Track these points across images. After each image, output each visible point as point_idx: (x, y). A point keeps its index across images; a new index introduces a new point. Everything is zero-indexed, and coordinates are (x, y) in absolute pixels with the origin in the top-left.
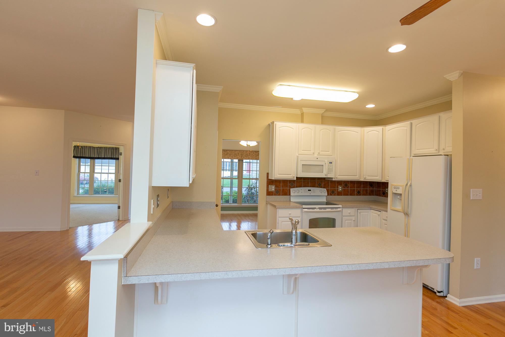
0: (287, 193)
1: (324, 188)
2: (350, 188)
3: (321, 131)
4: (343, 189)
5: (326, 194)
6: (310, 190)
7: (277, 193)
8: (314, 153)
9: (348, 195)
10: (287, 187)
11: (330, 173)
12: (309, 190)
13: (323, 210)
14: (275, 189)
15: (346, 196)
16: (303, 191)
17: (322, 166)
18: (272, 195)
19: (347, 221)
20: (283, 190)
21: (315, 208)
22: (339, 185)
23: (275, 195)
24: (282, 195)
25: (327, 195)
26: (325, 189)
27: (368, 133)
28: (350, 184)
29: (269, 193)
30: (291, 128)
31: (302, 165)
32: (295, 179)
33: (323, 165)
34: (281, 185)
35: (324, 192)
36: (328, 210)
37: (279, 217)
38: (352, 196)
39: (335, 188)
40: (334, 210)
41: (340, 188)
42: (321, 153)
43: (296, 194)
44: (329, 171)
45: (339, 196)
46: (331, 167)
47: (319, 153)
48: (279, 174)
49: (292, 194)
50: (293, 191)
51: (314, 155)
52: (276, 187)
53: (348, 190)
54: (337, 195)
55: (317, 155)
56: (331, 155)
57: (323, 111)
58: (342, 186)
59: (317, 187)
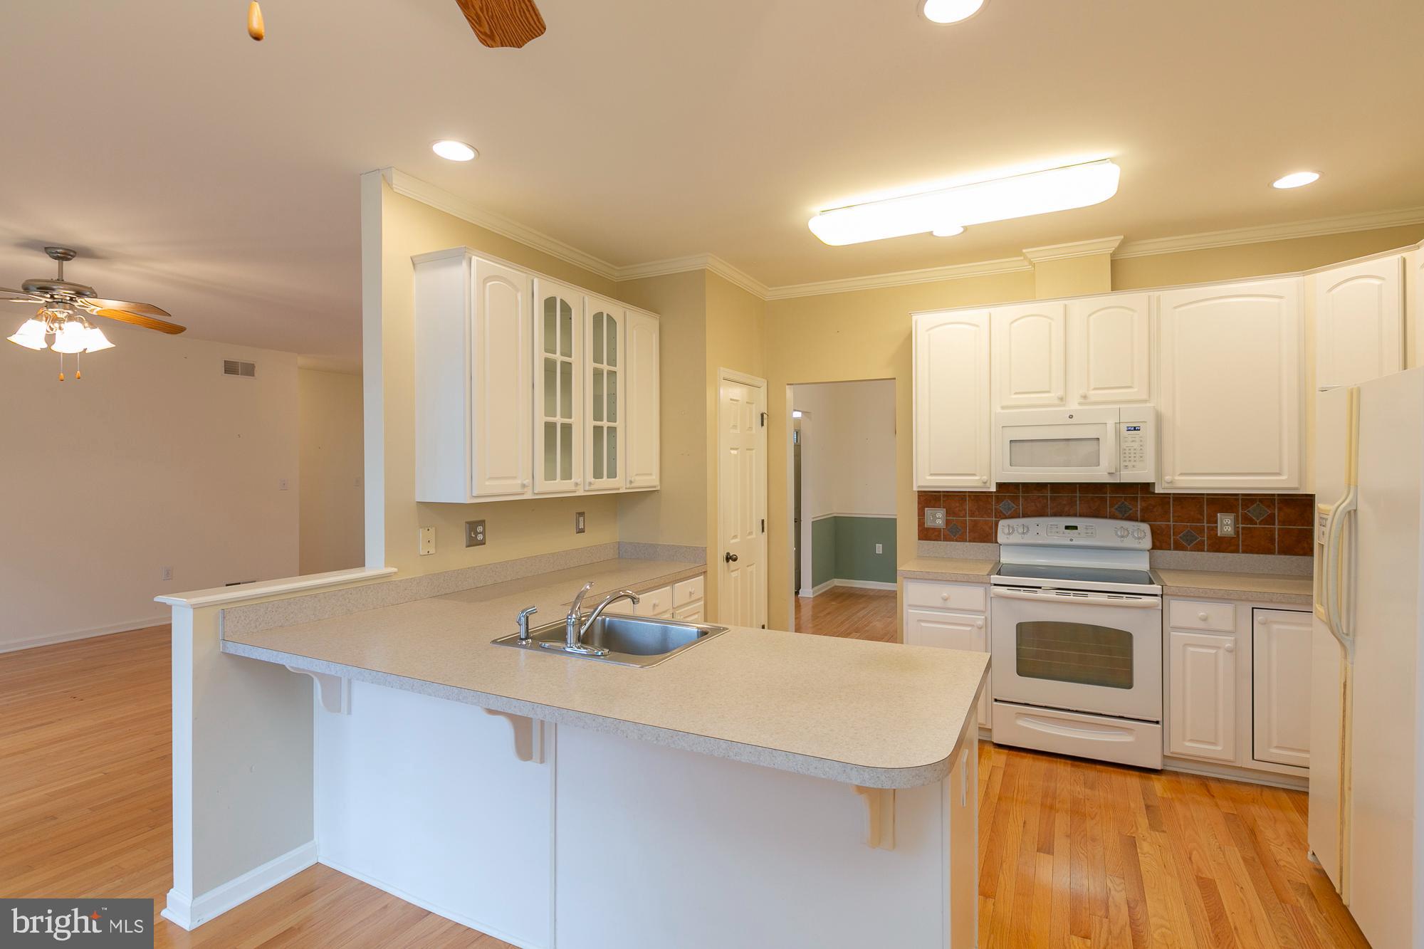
0: (987, 536)
1: (1143, 521)
2: (1282, 522)
3: (1092, 317)
4: (1241, 526)
5: (1147, 543)
6: (1075, 528)
7: (952, 533)
8: (1061, 399)
9: (1269, 551)
10: (989, 515)
11: (1134, 466)
12: (1067, 528)
13: (1071, 597)
14: (948, 522)
15: (1255, 555)
16: (1047, 529)
17: (1096, 442)
18: (937, 539)
19: (1191, 649)
20: (975, 524)
21: (1040, 588)
22: (1221, 512)
23: (946, 539)
24: (970, 541)
25: (1152, 549)
26: (1145, 527)
27: (1334, 292)
28: (1280, 509)
29: (926, 534)
30: (967, 327)
31: (1011, 441)
32: (993, 489)
33: (1098, 439)
34: (965, 510)
35: (1139, 535)
36: (1092, 598)
37: (910, 605)
38: (1294, 558)
39: (1200, 521)
40: (1124, 600)
41: (1226, 525)
42: (1094, 395)
43: (1016, 538)
44: (1127, 459)
45: (1221, 555)
46: (1133, 444)
47: (1085, 397)
48: (931, 475)
49: (1001, 538)
50: (1008, 531)
51: (1064, 405)
52: (948, 514)
53: (1272, 531)
54: (1208, 551)
55: (1080, 404)
56: (1145, 401)
57: (1117, 244)
58: (1237, 516)
59: (1113, 517)
